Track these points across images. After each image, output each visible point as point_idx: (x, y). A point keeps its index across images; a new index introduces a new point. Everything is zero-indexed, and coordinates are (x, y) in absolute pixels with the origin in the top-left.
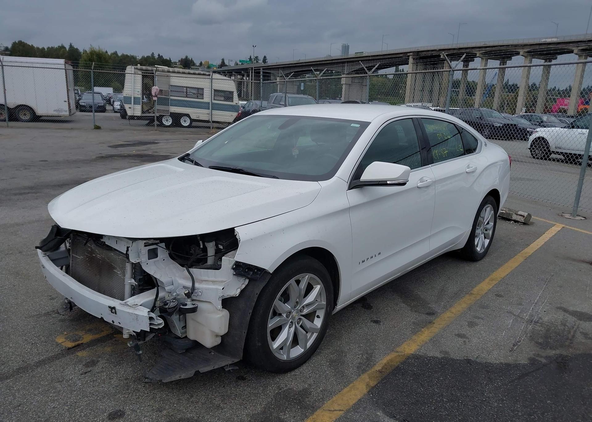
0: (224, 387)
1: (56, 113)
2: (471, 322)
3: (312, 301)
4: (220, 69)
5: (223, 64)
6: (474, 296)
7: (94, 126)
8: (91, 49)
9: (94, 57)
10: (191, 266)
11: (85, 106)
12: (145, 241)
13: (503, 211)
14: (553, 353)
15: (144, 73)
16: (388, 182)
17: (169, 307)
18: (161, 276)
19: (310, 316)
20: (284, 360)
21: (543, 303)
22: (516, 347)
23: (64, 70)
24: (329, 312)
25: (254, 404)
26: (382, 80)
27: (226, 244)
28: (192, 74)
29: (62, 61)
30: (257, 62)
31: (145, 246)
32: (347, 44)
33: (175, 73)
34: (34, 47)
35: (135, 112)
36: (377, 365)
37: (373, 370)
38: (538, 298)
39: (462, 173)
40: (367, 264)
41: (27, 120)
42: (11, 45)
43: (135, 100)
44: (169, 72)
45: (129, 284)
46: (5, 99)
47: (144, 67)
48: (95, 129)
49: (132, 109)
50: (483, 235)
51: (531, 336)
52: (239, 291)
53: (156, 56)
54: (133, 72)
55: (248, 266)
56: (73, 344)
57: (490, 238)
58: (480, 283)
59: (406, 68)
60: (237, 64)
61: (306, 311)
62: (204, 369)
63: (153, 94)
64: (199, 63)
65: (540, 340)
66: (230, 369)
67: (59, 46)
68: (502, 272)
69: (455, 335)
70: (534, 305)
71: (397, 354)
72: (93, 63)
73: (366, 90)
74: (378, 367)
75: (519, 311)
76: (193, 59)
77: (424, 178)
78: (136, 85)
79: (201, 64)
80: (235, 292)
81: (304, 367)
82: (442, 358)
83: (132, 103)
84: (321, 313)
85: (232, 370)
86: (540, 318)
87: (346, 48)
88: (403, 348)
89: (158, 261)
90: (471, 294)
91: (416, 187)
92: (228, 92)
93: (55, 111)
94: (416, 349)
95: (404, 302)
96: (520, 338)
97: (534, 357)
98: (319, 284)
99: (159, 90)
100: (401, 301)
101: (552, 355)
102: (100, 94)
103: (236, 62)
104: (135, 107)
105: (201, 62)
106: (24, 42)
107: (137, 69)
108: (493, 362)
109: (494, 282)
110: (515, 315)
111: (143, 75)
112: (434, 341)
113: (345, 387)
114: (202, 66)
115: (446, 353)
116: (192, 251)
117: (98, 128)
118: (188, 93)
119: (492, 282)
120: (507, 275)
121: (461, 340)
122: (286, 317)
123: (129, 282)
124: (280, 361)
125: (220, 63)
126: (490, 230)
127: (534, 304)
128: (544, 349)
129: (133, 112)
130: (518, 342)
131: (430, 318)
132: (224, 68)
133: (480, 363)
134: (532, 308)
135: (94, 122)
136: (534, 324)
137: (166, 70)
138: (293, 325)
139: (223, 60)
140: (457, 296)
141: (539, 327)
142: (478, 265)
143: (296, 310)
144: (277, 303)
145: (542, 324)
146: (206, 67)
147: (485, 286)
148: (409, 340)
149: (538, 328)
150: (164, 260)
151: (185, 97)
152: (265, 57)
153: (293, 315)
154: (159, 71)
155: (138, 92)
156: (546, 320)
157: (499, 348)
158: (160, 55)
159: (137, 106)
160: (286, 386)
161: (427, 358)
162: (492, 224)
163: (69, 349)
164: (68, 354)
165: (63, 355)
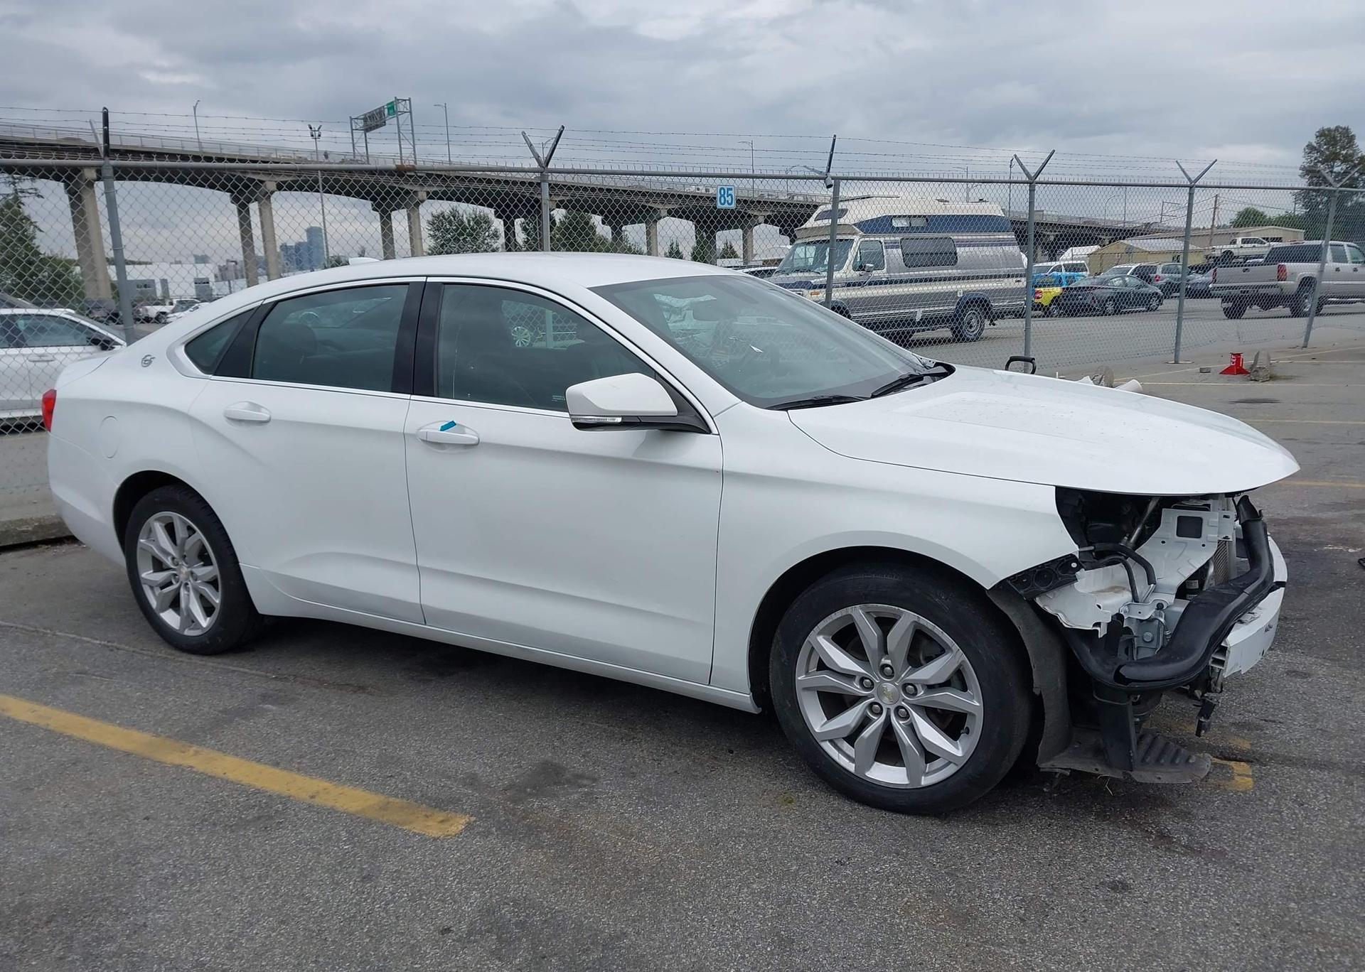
163: (1247, 761)
164: (1262, 754)
165: (1274, 757)
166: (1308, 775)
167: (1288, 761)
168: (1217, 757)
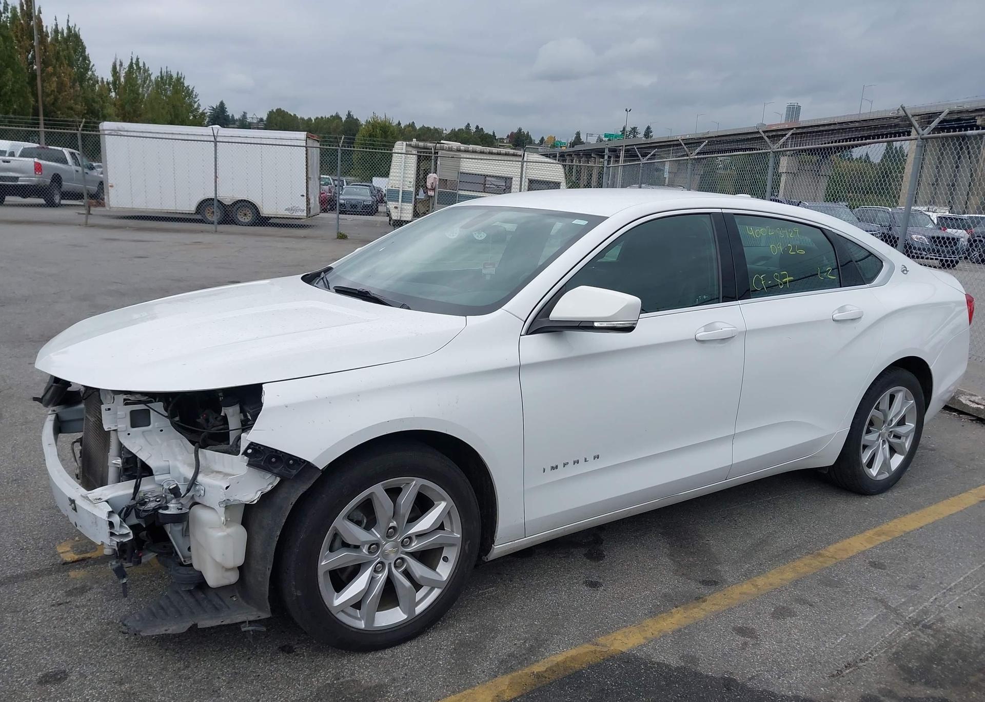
0: (249, 659)
1: (287, 214)
2: (784, 608)
3: (426, 528)
4: (572, 149)
5: (578, 141)
6: (821, 559)
7: (338, 234)
8: (374, 118)
9: (377, 130)
10: (204, 447)
11: (345, 205)
12: (125, 397)
13: (979, 406)
14: (925, 694)
15: (421, 152)
16: (596, 324)
17: (145, 509)
18: (150, 457)
19: (428, 557)
20: (357, 629)
21: (965, 591)
22: (851, 669)
23: (305, 148)
24: (467, 552)
25: (276, 697)
26: (859, 166)
27: (253, 412)
28: (495, 154)
29: (303, 135)
30: (634, 136)
31: (126, 404)
32: (797, 104)
33: (467, 153)
34: (298, 117)
35: (402, 215)
36: (540, 663)
37: (526, 670)
38: (962, 579)
39: (822, 322)
40: (561, 473)
41: (245, 224)
42: (267, 115)
43: (404, 196)
44: (459, 150)
45: (113, 465)
46: (216, 191)
47: (421, 144)
48: (338, 238)
49: (399, 209)
50: (887, 446)
51: (896, 653)
52: (259, 494)
53: (473, 129)
54: (404, 151)
55: (273, 452)
56: (76, 557)
57: (906, 454)
58: (853, 534)
59: (908, 146)
60: (601, 141)
61: (414, 546)
62: (206, 622)
63: (429, 185)
64: (540, 139)
65: (914, 664)
66: (250, 628)
67: (332, 116)
68: (911, 522)
69: (734, 629)
70: (944, 593)
71: (593, 648)
72: (343, 138)
73: (824, 183)
74: (538, 668)
75: (903, 600)
76: (529, 134)
77: (717, 325)
78: (407, 172)
79: (542, 140)
80: (251, 495)
81: (406, 647)
82: (677, 669)
83: (400, 200)
84: (452, 554)
85: (252, 630)
86: (942, 620)
87: (794, 111)
88: (613, 638)
89: (150, 431)
90: (819, 555)
91: (691, 339)
92: (553, 183)
93: (286, 210)
94: (636, 644)
95: (671, 556)
96: (870, 653)
97: (878, 695)
98: (444, 499)
99: (437, 180)
100: (668, 552)
101: (923, 696)
102: (368, 187)
103: (599, 137)
104: (402, 207)
105: (543, 138)
106: (284, 111)
107: (410, 145)
108: (780, 692)
109: (883, 539)
110: (887, 607)
111: (418, 156)
112: (680, 634)
113: (454, 692)
114: (543, 145)
115: (694, 660)
116: (201, 420)
117: (342, 237)
118: (487, 186)
119: (879, 538)
120: (921, 528)
121: (740, 639)
122: (367, 553)
123: (113, 462)
124: (349, 630)
125: (574, 138)
126: (907, 437)
127: (945, 591)
128: (910, 682)
129: (399, 214)
130: (861, 660)
131: (703, 590)
132: (577, 148)
133: (751, 691)
134: (934, 597)
135: (338, 229)
136: (920, 630)
137: (455, 148)
138: (385, 570)
139: (578, 134)
140: (787, 555)
141: (928, 637)
142: (867, 503)
143: (391, 541)
144: (342, 524)
145: (938, 631)
146: (549, 146)
147: (858, 543)
148: (635, 626)
149: (923, 638)
150: (161, 431)
151: (482, 192)
152: (648, 128)
153: (384, 551)
154: (443, 150)
155: (410, 182)
156: (953, 625)
157: (812, 666)
158: (480, 128)
159: (405, 205)
160: (353, 674)
161: (646, 665)
162: (911, 425)
163: (65, 563)
164: (58, 571)
165: (50, 572)
166: (22, 568)
167: (38, 574)
168: (90, 558)
